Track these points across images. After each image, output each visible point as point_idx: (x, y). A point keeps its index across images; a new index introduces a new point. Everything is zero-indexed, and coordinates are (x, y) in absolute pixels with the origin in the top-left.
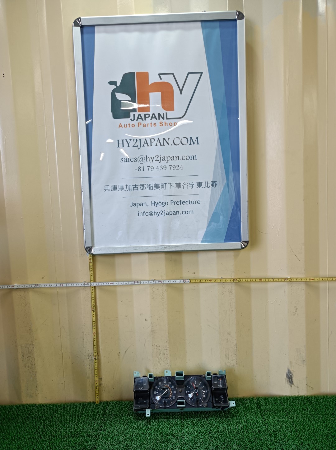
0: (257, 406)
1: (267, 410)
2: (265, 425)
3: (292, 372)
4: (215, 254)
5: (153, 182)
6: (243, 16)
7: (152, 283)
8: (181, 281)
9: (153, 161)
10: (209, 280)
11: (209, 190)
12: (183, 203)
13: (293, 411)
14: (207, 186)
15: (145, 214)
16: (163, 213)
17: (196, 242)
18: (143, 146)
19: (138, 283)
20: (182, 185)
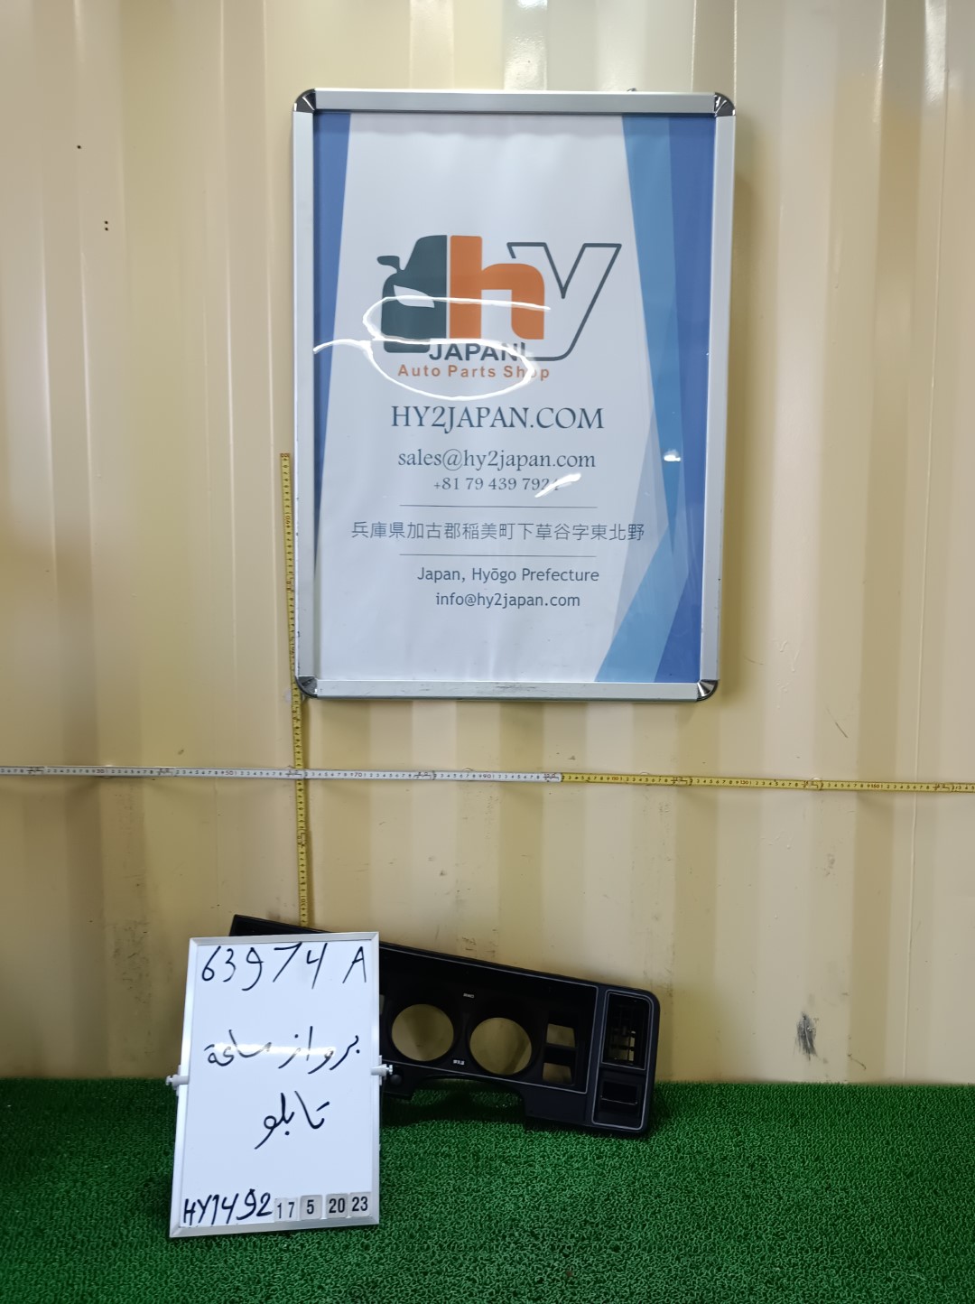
0: (721, 1102)
1: (746, 1113)
2: (739, 1146)
3: (813, 1021)
4: (628, 711)
5: (481, 519)
6: (733, 108)
7: (464, 777)
8: (538, 777)
9: (481, 463)
10: (610, 777)
11: (623, 546)
12: (555, 578)
13: (811, 1117)
14: (617, 535)
15: (454, 599)
16: (502, 601)
17: (581, 679)
18: (459, 426)
19: (428, 777)
20: (553, 529)
